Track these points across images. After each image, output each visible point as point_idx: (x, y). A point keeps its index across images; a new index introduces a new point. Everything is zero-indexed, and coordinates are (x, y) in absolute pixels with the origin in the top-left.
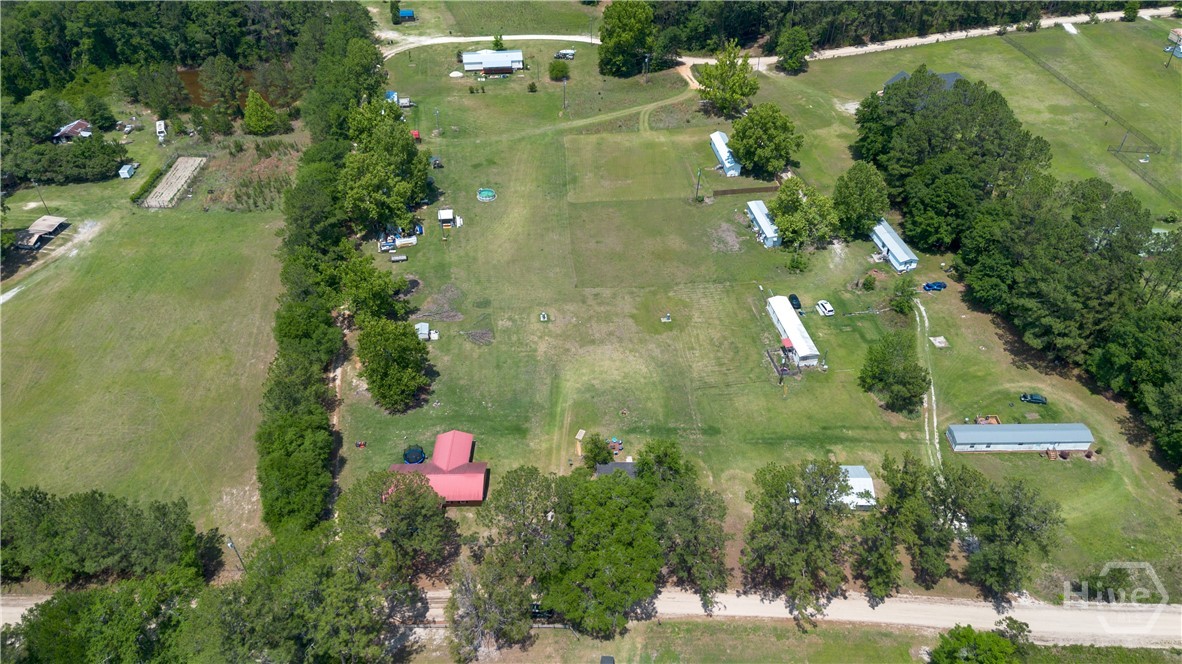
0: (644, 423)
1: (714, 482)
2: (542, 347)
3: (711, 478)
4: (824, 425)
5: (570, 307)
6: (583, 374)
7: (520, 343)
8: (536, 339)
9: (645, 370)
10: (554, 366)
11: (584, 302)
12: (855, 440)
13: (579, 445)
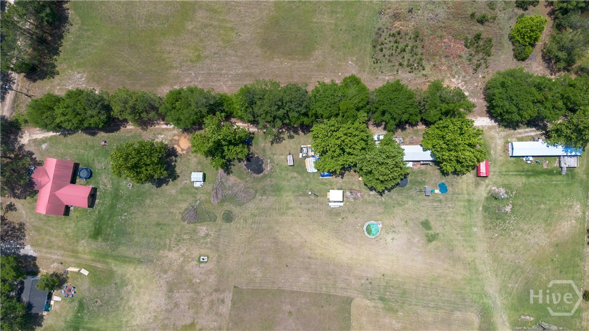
0: (86, 314)
2: (172, 255)
5: (212, 279)
6: (139, 280)
7: (179, 241)
8: (182, 251)
9: (134, 323)
10: (152, 261)
11: (216, 291)
13: (76, 270)
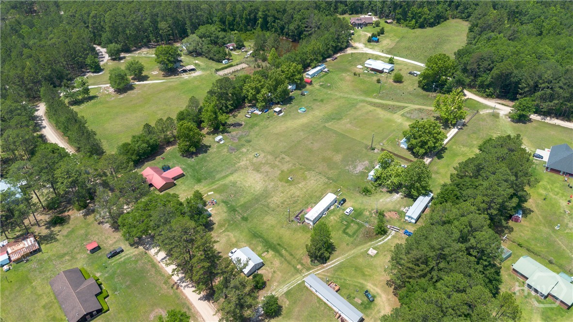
0: (232, 203)
1: (221, 233)
2: (242, 163)
3: (222, 231)
4: (280, 243)
5: (269, 157)
6: (239, 178)
7: (239, 158)
8: (245, 160)
9: (258, 189)
10: (236, 170)
11: (276, 158)
12: (281, 255)
13: (206, 195)
